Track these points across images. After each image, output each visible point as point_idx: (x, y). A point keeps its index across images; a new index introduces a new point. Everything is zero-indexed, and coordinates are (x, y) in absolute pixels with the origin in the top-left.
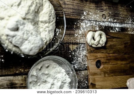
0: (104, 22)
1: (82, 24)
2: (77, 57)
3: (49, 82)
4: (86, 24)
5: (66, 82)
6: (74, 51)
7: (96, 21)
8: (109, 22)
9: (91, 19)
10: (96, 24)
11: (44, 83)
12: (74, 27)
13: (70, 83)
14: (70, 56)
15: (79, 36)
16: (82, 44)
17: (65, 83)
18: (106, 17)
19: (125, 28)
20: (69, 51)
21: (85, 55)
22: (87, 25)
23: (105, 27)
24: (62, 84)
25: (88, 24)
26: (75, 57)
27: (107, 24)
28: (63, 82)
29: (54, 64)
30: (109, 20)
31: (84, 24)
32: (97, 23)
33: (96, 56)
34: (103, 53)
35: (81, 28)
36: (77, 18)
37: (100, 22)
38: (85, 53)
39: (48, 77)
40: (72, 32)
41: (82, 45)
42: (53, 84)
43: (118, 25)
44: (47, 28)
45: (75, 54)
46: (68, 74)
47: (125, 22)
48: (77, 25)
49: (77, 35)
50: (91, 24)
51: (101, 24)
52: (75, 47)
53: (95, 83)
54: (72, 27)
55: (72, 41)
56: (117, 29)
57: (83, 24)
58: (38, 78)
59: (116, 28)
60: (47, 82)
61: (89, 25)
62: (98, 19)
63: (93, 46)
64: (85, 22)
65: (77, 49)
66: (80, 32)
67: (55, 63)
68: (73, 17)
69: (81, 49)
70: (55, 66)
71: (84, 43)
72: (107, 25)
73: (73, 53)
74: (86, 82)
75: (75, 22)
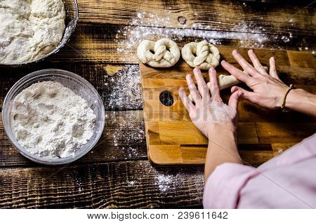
0: (182, 29)
1: (132, 32)
2: (120, 86)
3: (54, 121)
4: (141, 33)
5: (87, 120)
6: (115, 76)
7: (164, 27)
8: (194, 29)
9: (152, 25)
10: (163, 33)
11: (46, 123)
12: (117, 37)
13: (95, 122)
14: (106, 84)
15: (126, 52)
16: (133, 64)
17: (85, 121)
18: (186, 20)
19: (231, 39)
20: (103, 75)
21: (140, 84)
22: (144, 34)
23: (185, 37)
24: (80, 124)
25: (145, 31)
26: (116, 85)
27: (188, 33)
28: (80, 120)
29: (63, 90)
30: (194, 26)
31: (138, 32)
32: (167, 31)
33: (160, 84)
34: (176, 78)
35: (131, 39)
36: (122, 23)
37: (172, 30)
38: (138, 79)
39: (53, 112)
40: (111, 45)
41: (132, 66)
42: (61, 124)
43: (214, 35)
44: (46, 25)
45: (116, 81)
46: (92, 107)
47: (232, 30)
48: (122, 34)
49: (121, 50)
50: (154, 33)
51: (175, 32)
52: (116, 69)
53: (157, 132)
54: (111, 38)
55: (111, 60)
56: (211, 41)
57: (135, 33)
58: (33, 112)
59: (210, 39)
60: (50, 120)
61: (147, 33)
62: (167, 24)
63: (151, 64)
64: (140, 30)
65: (122, 72)
66: (129, 46)
67: (65, 88)
68: (115, 22)
69: (130, 73)
70: (66, 93)
71: (137, 63)
72: (188, 35)
73: (113, 80)
74: (142, 132)
75: (119, 29)
